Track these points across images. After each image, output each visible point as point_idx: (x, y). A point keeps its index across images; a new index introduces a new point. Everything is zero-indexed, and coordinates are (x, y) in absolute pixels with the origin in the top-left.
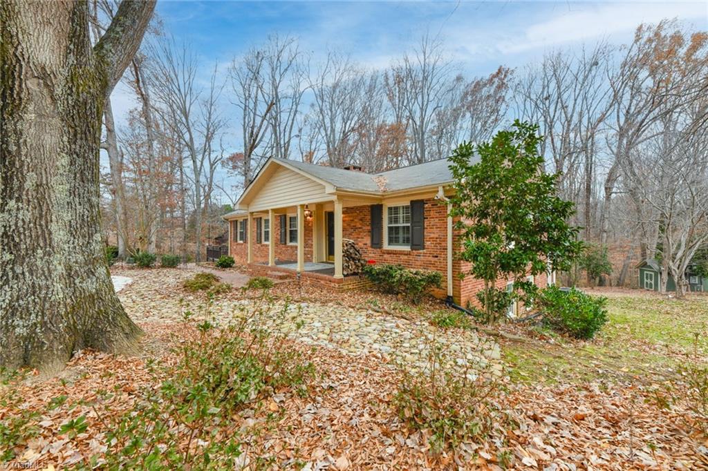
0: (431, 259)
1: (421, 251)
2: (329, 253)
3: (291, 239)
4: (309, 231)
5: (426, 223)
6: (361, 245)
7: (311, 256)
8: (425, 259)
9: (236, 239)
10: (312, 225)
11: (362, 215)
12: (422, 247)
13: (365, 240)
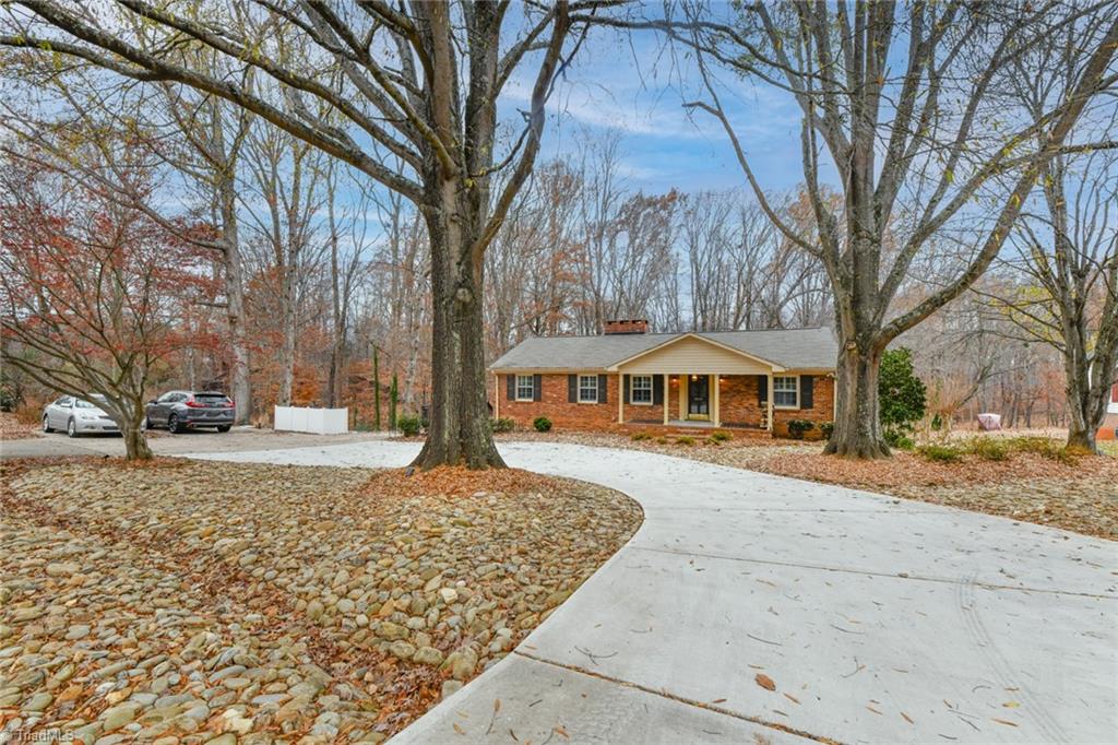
0: (819, 415)
1: (810, 410)
2: (690, 412)
3: (634, 399)
4: (674, 392)
5: (814, 391)
6: (746, 405)
7: (675, 415)
8: (814, 415)
9: (511, 396)
10: (678, 387)
11: (747, 382)
12: (811, 407)
13: (751, 402)
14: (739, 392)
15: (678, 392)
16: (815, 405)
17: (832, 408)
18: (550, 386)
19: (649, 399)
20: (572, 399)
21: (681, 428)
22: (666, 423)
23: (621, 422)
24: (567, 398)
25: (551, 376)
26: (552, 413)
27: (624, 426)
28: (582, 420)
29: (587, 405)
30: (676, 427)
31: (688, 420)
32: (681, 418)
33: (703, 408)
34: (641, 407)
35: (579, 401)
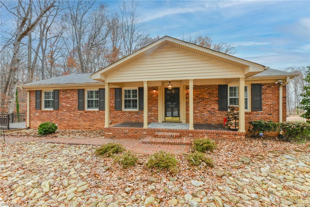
0: (266, 116)
1: (260, 112)
2: (166, 116)
3: (126, 107)
4: (153, 100)
5: (263, 96)
6: (209, 109)
7: (153, 119)
8: (263, 116)
9: (38, 106)
10: (157, 96)
11: (210, 91)
12: (261, 109)
13: (213, 106)
14: (203, 99)
15: (157, 100)
16: (264, 108)
17: (278, 110)
18: (66, 98)
19: (136, 107)
20: (81, 107)
21: (159, 131)
22: (146, 126)
23: (106, 126)
24: (76, 107)
25: (66, 91)
26: (66, 118)
27: (109, 130)
28: (88, 123)
29: (91, 112)
30: (155, 130)
31: (165, 122)
32: (160, 121)
33: (175, 113)
34: (130, 112)
35: (86, 109)
